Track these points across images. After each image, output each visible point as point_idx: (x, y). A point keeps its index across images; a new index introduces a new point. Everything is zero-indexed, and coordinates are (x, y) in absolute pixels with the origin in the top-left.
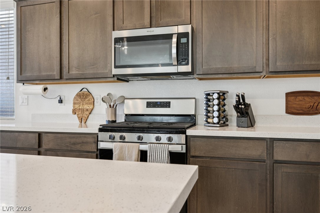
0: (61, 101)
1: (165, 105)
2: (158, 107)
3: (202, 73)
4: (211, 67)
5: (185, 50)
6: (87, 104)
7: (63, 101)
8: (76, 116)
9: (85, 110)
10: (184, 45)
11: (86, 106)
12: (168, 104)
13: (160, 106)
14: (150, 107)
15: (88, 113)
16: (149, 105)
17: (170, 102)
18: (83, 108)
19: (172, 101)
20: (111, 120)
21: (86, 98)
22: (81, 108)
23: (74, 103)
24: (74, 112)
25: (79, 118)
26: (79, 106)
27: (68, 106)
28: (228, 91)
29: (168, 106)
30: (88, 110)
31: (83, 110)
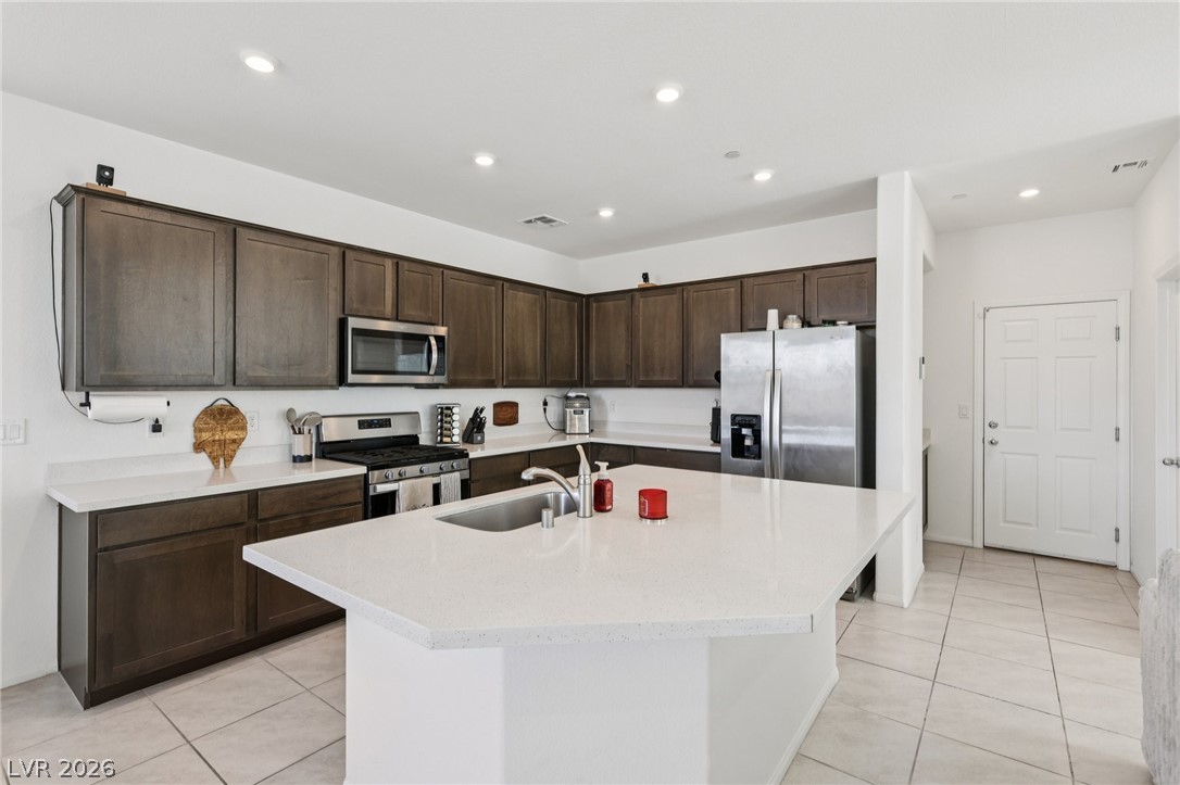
0: (157, 428)
2: (376, 427)
6: (232, 429)
7: (165, 428)
8: (203, 454)
9: (229, 441)
11: (230, 433)
15: (234, 447)
16: (362, 425)
17: (389, 420)
18: (222, 438)
19: (393, 419)
20: (303, 455)
21: (228, 418)
22: (217, 438)
23: (197, 430)
24: (199, 447)
25: (210, 457)
26: (213, 435)
27: (181, 435)
30: (237, 442)
31: (223, 443)
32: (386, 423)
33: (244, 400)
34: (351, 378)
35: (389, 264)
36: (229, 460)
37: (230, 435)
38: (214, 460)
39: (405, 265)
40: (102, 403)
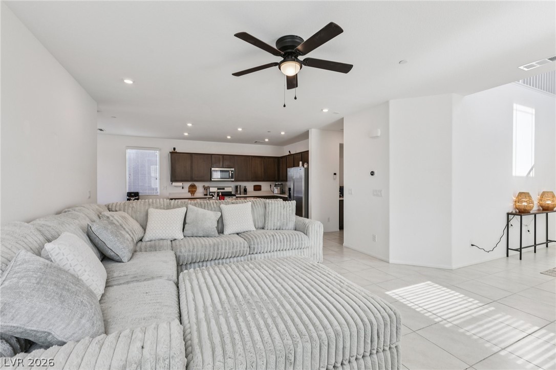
16: (218, 189)
20: (206, 194)
21: (194, 187)
23: (189, 189)
24: (189, 192)
26: (191, 189)
27: (186, 190)
30: (195, 191)
31: (193, 191)
32: (224, 189)
33: (197, 184)
34: (212, 180)
35: (221, 156)
36: (194, 194)
37: (194, 190)
38: (191, 194)
39: (225, 156)
40: (174, 184)
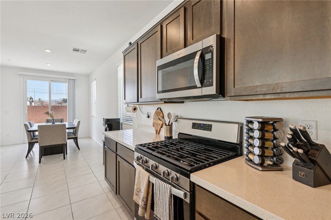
0: (148, 116)
1: (207, 127)
2: (201, 129)
3: (233, 95)
4: (246, 86)
5: (209, 67)
7: (150, 117)
8: (154, 127)
9: (158, 124)
10: (208, 62)
12: (210, 126)
13: (202, 128)
14: (195, 128)
15: (160, 127)
17: (212, 125)
21: (159, 115)
23: (154, 119)
24: (154, 125)
25: (155, 130)
26: (156, 121)
28: (281, 119)
29: (209, 129)
30: (160, 125)
37: (159, 122)
